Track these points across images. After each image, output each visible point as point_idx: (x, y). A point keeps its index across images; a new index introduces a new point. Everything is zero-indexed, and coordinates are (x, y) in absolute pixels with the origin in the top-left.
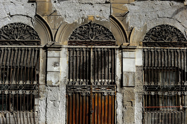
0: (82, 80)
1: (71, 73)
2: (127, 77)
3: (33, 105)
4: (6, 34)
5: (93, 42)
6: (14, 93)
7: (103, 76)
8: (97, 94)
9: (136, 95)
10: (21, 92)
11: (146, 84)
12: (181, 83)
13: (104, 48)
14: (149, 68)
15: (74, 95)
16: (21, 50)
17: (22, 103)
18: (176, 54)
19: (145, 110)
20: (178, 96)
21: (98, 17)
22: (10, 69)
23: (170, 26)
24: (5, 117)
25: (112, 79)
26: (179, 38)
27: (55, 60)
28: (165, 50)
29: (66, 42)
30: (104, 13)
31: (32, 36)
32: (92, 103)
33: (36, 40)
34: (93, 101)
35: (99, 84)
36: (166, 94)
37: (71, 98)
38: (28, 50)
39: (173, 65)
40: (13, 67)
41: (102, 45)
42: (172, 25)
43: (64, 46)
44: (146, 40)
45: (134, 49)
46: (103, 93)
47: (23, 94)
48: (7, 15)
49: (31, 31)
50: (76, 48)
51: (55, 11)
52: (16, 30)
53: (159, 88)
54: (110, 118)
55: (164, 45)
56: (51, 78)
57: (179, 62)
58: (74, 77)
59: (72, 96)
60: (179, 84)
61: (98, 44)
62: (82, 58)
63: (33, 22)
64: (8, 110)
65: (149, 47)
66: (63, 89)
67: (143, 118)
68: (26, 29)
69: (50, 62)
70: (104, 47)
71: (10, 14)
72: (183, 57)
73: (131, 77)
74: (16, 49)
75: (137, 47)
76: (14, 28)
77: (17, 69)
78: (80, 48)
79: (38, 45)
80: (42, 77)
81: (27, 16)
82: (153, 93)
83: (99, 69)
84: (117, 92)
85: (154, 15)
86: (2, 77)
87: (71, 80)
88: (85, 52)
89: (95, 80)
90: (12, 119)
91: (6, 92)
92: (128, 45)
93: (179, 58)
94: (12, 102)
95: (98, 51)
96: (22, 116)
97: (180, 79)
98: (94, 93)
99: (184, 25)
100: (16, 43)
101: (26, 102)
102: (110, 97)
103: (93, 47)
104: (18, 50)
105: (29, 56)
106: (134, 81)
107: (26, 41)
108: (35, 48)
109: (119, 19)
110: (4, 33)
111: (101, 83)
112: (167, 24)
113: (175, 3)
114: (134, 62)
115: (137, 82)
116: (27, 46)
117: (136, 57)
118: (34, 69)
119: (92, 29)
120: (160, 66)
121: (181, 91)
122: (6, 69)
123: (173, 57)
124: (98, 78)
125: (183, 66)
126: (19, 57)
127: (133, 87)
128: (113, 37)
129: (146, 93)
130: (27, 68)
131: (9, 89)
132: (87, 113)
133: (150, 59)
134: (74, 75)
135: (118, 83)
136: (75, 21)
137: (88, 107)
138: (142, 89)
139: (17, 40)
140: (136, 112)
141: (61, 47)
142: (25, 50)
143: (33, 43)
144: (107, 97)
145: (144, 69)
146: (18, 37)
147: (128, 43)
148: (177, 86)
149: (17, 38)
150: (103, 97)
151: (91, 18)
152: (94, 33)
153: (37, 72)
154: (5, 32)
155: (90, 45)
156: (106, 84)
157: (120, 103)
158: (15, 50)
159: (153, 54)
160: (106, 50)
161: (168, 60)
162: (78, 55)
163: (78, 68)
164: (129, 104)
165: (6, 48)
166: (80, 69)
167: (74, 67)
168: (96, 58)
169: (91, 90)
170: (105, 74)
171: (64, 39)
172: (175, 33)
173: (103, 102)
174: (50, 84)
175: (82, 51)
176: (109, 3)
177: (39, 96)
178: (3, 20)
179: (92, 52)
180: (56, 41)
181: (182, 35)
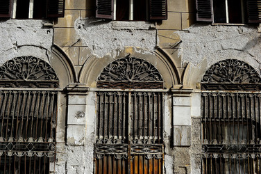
0: (116, 137)
1: (101, 126)
2: (180, 132)
3: (48, 172)
4: (11, 72)
5: (132, 83)
6: (20, 154)
7: (146, 131)
8: (137, 157)
9: (192, 159)
10: (30, 154)
11: (206, 143)
12: (256, 141)
13: (147, 92)
14: (210, 120)
15: (105, 158)
16: (32, 95)
17: (32, 168)
18: (248, 101)
20: (251, 159)
21: (138, 49)
22: (15, 121)
23: (239, 61)
25: (158, 136)
26: (251, 78)
27: (79, 108)
28: (233, 95)
29: (94, 84)
30: (147, 44)
31: (47, 74)
32: (130, 170)
33: (53, 80)
34: (131, 164)
35: (140, 143)
36: (234, 156)
37: (100, 162)
38: (41, 95)
39: (244, 117)
40: (20, 119)
41: (145, 88)
42: (241, 60)
43: (92, 89)
44: (206, 81)
45: (189, 93)
46: (146, 155)
47: (33, 157)
48: (13, 46)
49: (46, 68)
50: (107, 92)
51: (79, 40)
52: (25, 66)
53: (224, 149)
55: (231, 87)
56: (73, 134)
57: (252, 111)
58: (105, 132)
59: (103, 159)
60: (252, 143)
61: (139, 86)
62: (116, 105)
63: (49, 56)
65: (209, 90)
66: (90, 150)
68: (39, 65)
69: (72, 111)
70: (147, 90)
71: (16, 45)
72: (257, 104)
73: (184, 133)
74: (25, 93)
75: (193, 91)
76: (22, 64)
77: (25, 121)
78: (113, 92)
79: (55, 87)
80: (61, 133)
81: (41, 48)
82: (216, 156)
83: (140, 122)
84: (165, 153)
85: (217, 46)
86: (5, 132)
87: (101, 137)
88: (120, 98)
89: (134, 137)
91: (10, 154)
92: (181, 88)
93: (252, 106)
94: (17, 168)
95: (138, 97)
97: (253, 136)
98: (133, 155)
99: (259, 60)
100: (24, 84)
101: (37, 168)
102: (156, 161)
103: (132, 90)
104: (28, 94)
105: (43, 104)
106: (189, 137)
107: (39, 82)
108: (51, 91)
109: (168, 51)
110: (8, 70)
111: (142, 141)
112: (235, 58)
113: (245, 30)
114: (189, 113)
115: (194, 141)
116: (40, 89)
117: (192, 105)
119: (131, 65)
120: (225, 117)
121: (255, 152)
122: (10, 121)
123: (243, 104)
124: (138, 134)
125: (257, 117)
126: (29, 103)
127: (188, 146)
128: (160, 77)
129: (206, 156)
130: (40, 120)
131: (14, 149)
133: (211, 108)
134: (106, 129)
135: (166, 141)
136: (107, 54)
138: (200, 151)
139: (26, 80)
141: (87, 91)
142: (37, 94)
143: (48, 84)
144: (151, 161)
145: (203, 122)
146: (28, 76)
147: (180, 86)
148: (250, 145)
149: (26, 77)
150: (146, 161)
151: (129, 51)
152: (134, 71)
153: (53, 126)
154: (10, 69)
155: (128, 87)
156: (149, 143)
157: (169, 170)
158: (22, 95)
159: (216, 101)
160: (149, 95)
161: (236, 109)
162: (111, 101)
163: (111, 120)
164: (182, 171)
165: (10, 92)
166: (113, 121)
167: (106, 118)
168: (136, 106)
169: (128, 151)
170: (148, 129)
171: (92, 79)
172: (246, 71)
173: (146, 168)
174: (72, 143)
175: (117, 96)
176: (153, 29)
177: (55, 160)
178: (7, 53)
179: (130, 98)
180: (81, 82)
181: (256, 73)
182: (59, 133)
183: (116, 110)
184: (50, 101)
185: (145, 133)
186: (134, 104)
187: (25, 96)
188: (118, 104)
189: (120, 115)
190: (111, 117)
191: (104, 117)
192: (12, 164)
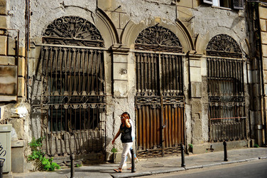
0: (151, 91)
2: (195, 87)
4: (60, 30)
5: (161, 47)
7: (171, 86)
8: (167, 106)
9: (203, 107)
10: (84, 106)
11: (211, 95)
12: (239, 94)
13: (171, 55)
14: (212, 78)
15: (144, 108)
16: (81, 52)
18: (234, 66)
20: (237, 107)
21: (164, 20)
23: (228, 36)
25: (180, 90)
26: (235, 49)
27: (122, 66)
28: (225, 61)
29: (133, 46)
30: (170, 16)
31: (93, 35)
33: (98, 40)
37: (140, 111)
38: (89, 53)
39: (232, 76)
41: (170, 51)
42: (230, 35)
43: (131, 50)
44: (209, 49)
45: (200, 57)
46: (173, 105)
47: (88, 109)
48: (60, 5)
49: (92, 29)
50: (143, 53)
51: (119, 7)
52: (72, 25)
53: (222, 99)
55: (224, 54)
56: (118, 88)
57: (236, 72)
58: (143, 86)
59: (142, 109)
60: (237, 95)
62: (149, 64)
63: (94, 18)
65: (211, 56)
66: (132, 101)
67: (209, 131)
68: (87, 26)
69: (117, 68)
70: (171, 53)
71: (63, 4)
73: (198, 87)
74: (74, 50)
75: (202, 56)
78: (147, 53)
79: (101, 46)
81: (86, 10)
82: (217, 104)
83: (168, 78)
84: (185, 103)
85: (215, 24)
87: (140, 91)
89: (163, 90)
90: (73, 142)
91: (66, 107)
92: (195, 53)
93: (236, 69)
95: (165, 58)
97: (237, 90)
98: (164, 105)
99: (239, 36)
100: (73, 42)
102: (179, 109)
103: (161, 53)
104: (77, 52)
106: (201, 91)
107: (86, 41)
108: (98, 50)
109: (185, 24)
110: (57, 28)
111: (170, 93)
112: (226, 33)
114: (200, 72)
115: (204, 93)
116: (88, 48)
117: (201, 66)
119: (159, 32)
120: (221, 76)
121: (239, 101)
123: (231, 67)
124: (166, 88)
125: (239, 77)
127: (200, 98)
128: (180, 44)
129: (211, 104)
132: (158, 127)
135: (186, 93)
136: (142, 21)
138: (207, 101)
139: (74, 38)
140: (203, 125)
141: (128, 51)
142: (85, 52)
143: (95, 44)
144: (176, 109)
145: (208, 79)
146: (76, 35)
147: (194, 51)
149: (74, 36)
150: (173, 110)
151: (158, 20)
152: (161, 37)
153: (101, 81)
154: (59, 27)
155: (158, 50)
156: (175, 95)
157: (188, 116)
158: (72, 52)
159: (215, 64)
160: (173, 57)
161: (227, 71)
162: (146, 61)
164: (196, 116)
165: (61, 49)
166: (148, 77)
169: (161, 101)
170: (173, 84)
171: (130, 41)
172: (232, 44)
173: (173, 114)
174: (118, 95)
175: (150, 57)
176: (174, 5)
177: (104, 110)
178: (54, 11)
179: (160, 59)
180: (123, 44)
181: (238, 46)
182: (107, 87)
185: (171, 88)
187: (66, 52)
188: (151, 63)
189: (153, 73)
190: (146, 74)
191: (141, 74)
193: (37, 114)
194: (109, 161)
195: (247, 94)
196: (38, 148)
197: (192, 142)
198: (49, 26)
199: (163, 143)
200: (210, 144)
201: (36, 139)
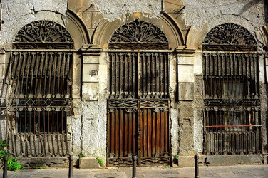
0: (126, 93)
1: (113, 83)
2: (184, 88)
3: (65, 125)
4: (29, 35)
5: (141, 44)
6: (39, 109)
7: (153, 87)
8: (146, 110)
9: (195, 112)
10: (48, 109)
11: (207, 97)
12: (251, 95)
13: (154, 53)
14: (210, 77)
15: (117, 111)
16: (49, 55)
17: (51, 122)
18: (244, 60)
19: (207, 130)
20: (247, 112)
21: (146, 14)
22: (34, 80)
23: (236, 25)
24: (29, 140)
25: (164, 91)
26: (247, 40)
27: (93, 67)
28: (231, 56)
29: (106, 45)
30: (154, 9)
31: (62, 37)
32: (140, 121)
33: (68, 42)
34: (141, 117)
36: (232, 109)
37: (113, 115)
38: (58, 56)
39: (240, 74)
40: (39, 77)
41: (152, 49)
42: (238, 24)
43: (104, 50)
44: (207, 42)
45: (192, 53)
46: (154, 108)
47: (52, 111)
48: (30, 11)
49: (62, 31)
50: (118, 52)
51: (92, 6)
52: (42, 29)
53: (223, 103)
54: (162, 140)
55: (228, 48)
56: (86, 90)
57: (248, 70)
58: (117, 88)
59: (115, 113)
61: (147, 47)
62: (126, 64)
63: (65, 20)
64: (33, 131)
65: (210, 50)
66: (103, 104)
67: (204, 140)
68: (55, 29)
69: (86, 70)
70: (154, 51)
71: (34, 10)
72: (252, 63)
73: (188, 89)
74: (42, 54)
75: (196, 51)
76: (40, 27)
77: (43, 79)
78: (123, 52)
79: (71, 48)
80: (76, 90)
81: (57, 13)
82: (216, 109)
83: (149, 79)
84: (171, 107)
85: (216, 12)
86: (24, 88)
87: (113, 93)
88: (130, 58)
89: (143, 93)
90: (37, 144)
91: (30, 109)
92: (185, 49)
93: (248, 65)
94: (37, 121)
95: (146, 56)
96: (50, 139)
97: (249, 92)
98: (142, 109)
99: (254, 24)
100: (42, 46)
101: (55, 121)
102: (163, 114)
103: (141, 51)
104: (45, 55)
105: (59, 63)
106: (192, 93)
107: (55, 44)
108: (67, 52)
109: (173, 16)
110: (27, 33)
111: (151, 96)
112: (233, 22)
114: (192, 71)
115: (197, 95)
116: (57, 50)
117: (195, 64)
118: (66, 79)
119: (139, 28)
120: (224, 75)
121: (251, 105)
122: (30, 80)
123: (240, 63)
124: (146, 90)
125: (252, 75)
126: (46, 63)
127: (191, 101)
128: (165, 39)
130: (57, 78)
131: (34, 105)
132: (134, 134)
133: (211, 66)
134: (117, 86)
135: (172, 96)
136: (118, 18)
137: (134, 127)
138: (202, 104)
139: (43, 42)
140: (195, 132)
141: (100, 51)
142: (54, 55)
143: (64, 46)
144: (158, 114)
145: (204, 79)
146: (45, 39)
147: (184, 46)
148: (245, 100)
149: (43, 40)
150: (154, 114)
151: (138, 15)
152: (142, 34)
153: (69, 83)
154: (29, 33)
155: (137, 48)
156: (157, 98)
157: (174, 122)
158: (40, 55)
159: (216, 60)
160: (156, 54)
161: (234, 68)
162: (122, 61)
163: (122, 78)
164: (186, 122)
165: (29, 53)
166: (124, 79)
167: (117, 76)
168: (144, 65)
169: (138, 105)
170: (156, 86)
171: (104, 40)
172: (243, 34)
173: (154, 120)
174: (87, 98)
175: (127, 56)
177: (72, 114)
178: (25, 17)
179: (139, 58)
180: (94, 44)
181: (251, 36)
182: (75, 89)
183: (126, 69)
184: (66, 60)
185: (153, 89)
186: (142, 63)
187: (43, 57)
188: (128, 63)
189: (130, 73)
190: (122, 75)
191: (115, 75)
192: (33, 118)
193: (5, 116)
194: (75, 166)
195: (264, 96)
196: (5, 148)
197: (179, 152)
198: (19, 33)
199: (140, 152)
200: (204, 156)
201: (3, 139)
